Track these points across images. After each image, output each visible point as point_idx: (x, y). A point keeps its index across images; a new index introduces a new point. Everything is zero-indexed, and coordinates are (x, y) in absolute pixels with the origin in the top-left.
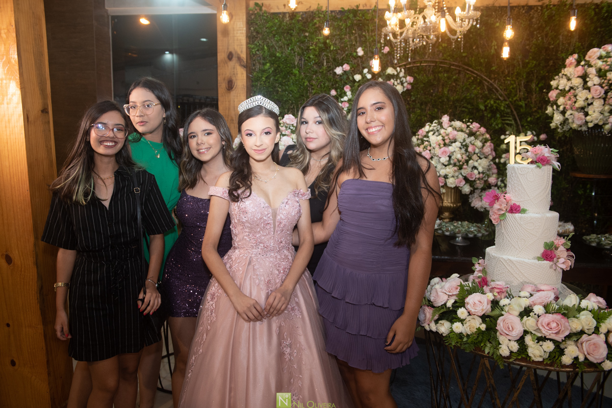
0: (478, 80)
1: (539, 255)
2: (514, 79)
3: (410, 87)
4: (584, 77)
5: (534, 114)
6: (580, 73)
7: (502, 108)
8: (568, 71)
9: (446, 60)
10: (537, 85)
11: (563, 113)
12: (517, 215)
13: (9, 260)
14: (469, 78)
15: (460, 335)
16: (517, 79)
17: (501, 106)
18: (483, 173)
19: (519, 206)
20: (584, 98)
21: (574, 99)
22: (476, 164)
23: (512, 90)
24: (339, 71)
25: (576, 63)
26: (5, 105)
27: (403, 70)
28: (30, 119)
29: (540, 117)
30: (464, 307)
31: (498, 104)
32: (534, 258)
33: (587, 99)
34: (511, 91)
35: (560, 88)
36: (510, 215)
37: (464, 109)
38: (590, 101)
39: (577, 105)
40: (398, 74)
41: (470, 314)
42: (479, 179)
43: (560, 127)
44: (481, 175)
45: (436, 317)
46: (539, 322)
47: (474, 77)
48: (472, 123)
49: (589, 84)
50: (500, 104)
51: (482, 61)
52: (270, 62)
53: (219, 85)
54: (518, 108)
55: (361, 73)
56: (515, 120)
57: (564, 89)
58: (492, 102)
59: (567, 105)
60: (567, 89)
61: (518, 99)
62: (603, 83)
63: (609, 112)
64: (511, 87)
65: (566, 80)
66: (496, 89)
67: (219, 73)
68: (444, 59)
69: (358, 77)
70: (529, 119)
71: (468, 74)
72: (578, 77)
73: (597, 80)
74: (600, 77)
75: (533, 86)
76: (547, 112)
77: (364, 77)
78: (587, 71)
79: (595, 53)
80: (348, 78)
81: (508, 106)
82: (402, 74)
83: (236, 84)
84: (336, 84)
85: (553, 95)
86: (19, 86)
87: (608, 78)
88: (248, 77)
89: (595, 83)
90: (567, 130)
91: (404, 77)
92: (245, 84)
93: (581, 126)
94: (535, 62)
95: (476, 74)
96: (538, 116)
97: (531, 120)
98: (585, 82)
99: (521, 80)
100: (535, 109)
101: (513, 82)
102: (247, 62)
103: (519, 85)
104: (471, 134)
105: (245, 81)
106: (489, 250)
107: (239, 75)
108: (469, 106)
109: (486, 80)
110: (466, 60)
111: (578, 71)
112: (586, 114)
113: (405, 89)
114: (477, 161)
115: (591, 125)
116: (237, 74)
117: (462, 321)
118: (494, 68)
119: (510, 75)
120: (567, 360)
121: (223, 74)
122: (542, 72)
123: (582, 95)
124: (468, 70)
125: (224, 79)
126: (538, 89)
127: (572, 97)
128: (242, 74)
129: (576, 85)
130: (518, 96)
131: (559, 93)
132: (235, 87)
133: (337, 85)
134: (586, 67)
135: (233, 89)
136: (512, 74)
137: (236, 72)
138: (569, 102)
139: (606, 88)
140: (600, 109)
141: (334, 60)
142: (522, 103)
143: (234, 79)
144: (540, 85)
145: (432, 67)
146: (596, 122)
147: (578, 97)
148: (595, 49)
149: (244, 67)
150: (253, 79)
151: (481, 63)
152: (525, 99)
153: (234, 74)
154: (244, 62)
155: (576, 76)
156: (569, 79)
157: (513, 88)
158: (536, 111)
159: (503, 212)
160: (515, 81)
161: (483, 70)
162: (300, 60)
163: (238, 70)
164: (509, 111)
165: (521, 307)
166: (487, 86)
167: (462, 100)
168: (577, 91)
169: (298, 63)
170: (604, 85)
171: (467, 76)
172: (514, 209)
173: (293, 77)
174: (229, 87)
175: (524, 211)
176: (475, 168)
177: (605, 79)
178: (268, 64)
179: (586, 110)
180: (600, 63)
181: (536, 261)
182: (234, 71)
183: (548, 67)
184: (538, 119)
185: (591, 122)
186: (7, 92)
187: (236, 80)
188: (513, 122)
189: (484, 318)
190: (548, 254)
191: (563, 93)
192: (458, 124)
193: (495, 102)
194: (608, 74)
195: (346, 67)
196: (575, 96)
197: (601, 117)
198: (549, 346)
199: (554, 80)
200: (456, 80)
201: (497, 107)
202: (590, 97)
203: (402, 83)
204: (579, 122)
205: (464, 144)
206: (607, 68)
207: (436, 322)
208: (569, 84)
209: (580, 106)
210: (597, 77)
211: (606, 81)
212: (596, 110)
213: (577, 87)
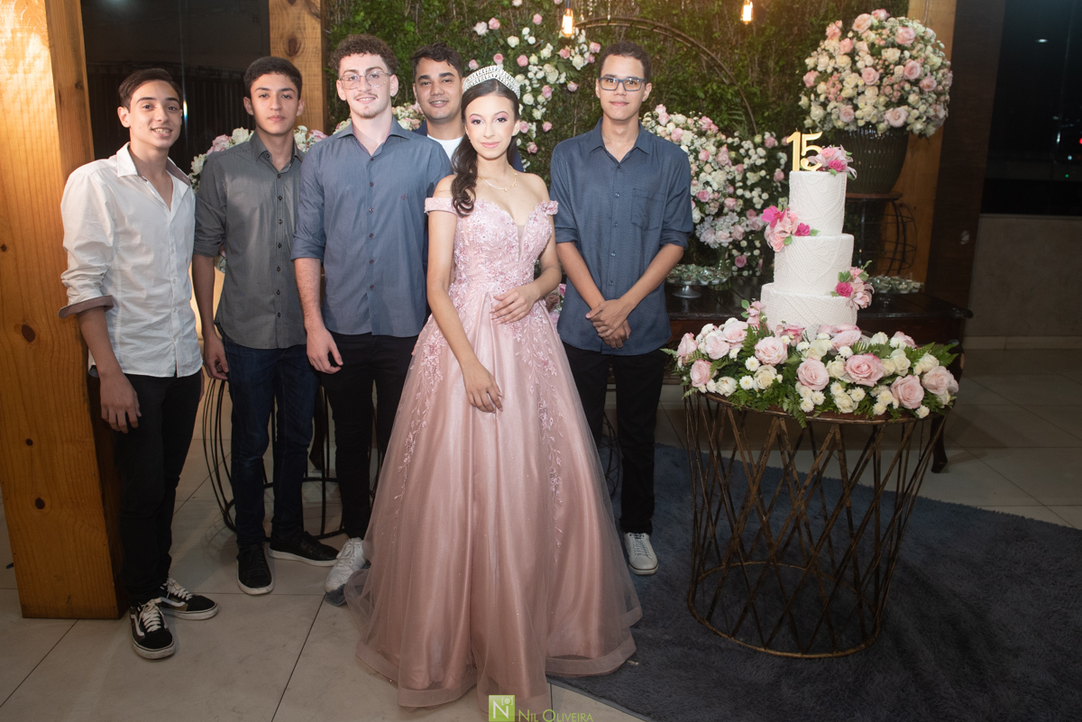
0: (694, 53)
1: (833, 289)
2: (744, 52)
3: (592, 59)
4: (852, 54)
5: (772, 106)
6: (848, 49)
7: (730, 97)
8: (831, 44)
9: (647, 18)
10: (777, 63)
11: (824, 105)
12: (806, 238)
13: (28, 334)
14: (681, 48)
15: (751, 391)
16: (749, 52)
17: (727, 93)
18: (718, 191)
19: (807, 227)
20: (853, 85)
21: (839, 86)
22: (709, 178)
23: (742, 70)
24: (481, 29)
25: (840, 34)
26: (21, 74)
27: (583, 31)
28: (63, 99)
29: (781, 111)
30: (754, 355)
31: (723, 90)
32: (827, 294)
33: (857, 86)
34: (740, 71)
35: (820, 68)
36: (797, 238)
37: (673, 96)
38: (860, 89)
39: (844, 94)
40: (576, 38)
41: (761, 363)
42: (713, 200)
43: (819, 125)
44: (716, 194)
45: (715, 374)
46: (848, 365)
47: (688, 48)
48: (700, 117)
49: (860, 65)
50: (726, 90)
51: (700, 22)
52: (365, 8)
53: (271, 46)
54: (750, 96)
55: (519, 34)
56: (747, 114)
57: (825, 71)
58: (715, 87)
59: (829, 93)
60: (829, 70)
61: (750, 83)
62: (877, 64)
63: (884, 106)
64: (741, 64)
65: (827, 58)
66: (720, 66)
67: (271, 25)
68: (642, 17)
69: (513, 41)
70: (766, 114)
71: (678, 42)
72: (845, 54)
73: (869, 60)
74: (872, 55)
75: (771, 64)
76: (800, 103)
77: (522, 40)
78: (857, 47)
79: (865, 21)
80: (496, 42)
81: (737, 94)
82: (582, 39)
83: (302, 46)
84: (473, 51)
85: (809, 78)
86: (47, 43)
87: (883, 58)
88: (323, 34)
89: (868, 64)
90: (828, 130)
91: (584, 43)
92: (319, 46)
93: (848, 125)
94: (774, 28)
95: (692, 43)
96: (779, 109)
97: (769, 115)
98: (854, 62)
99: (754, 55)
100: (774, 99)
101: (743, 58)
102: (321, 7)
103: (752, 61)
104: (701, 134)
105: (320, 40)
106: (765, 287)
107: (309, 30)
108: (681, 92)
109: (704, 52)
110: (676, 21)
111: (844, 46)
112: (856, 108)
113: (586, 63)
114: (710, 174)
115: (861, 123)
116: (305, 29)
117: (752, 374)
118: (716, 35)
119: (739, 45)
120: (879, 409)
121: (279, 28)
122: (783, 44)
123: (851, 80)
124: (679, 36)
125: (282, 37)
126: (778, 69)
127: (837, 83)
128: (314, 28)
129: (843, 65)
130: (750, 78)
131: (817, 77)
132: (301, 50)
133: (476, 53)
134: (855, 40)
135: (299, 53)
136: (741, 45)
137: (302, 26)
138: (832, 90)
139: (881, 71)
140: (873, 101)
141: (471, 10)
142: (756, 89)
143: (299, 36)
144: (781, 64)
145: (624, 29)
146: (868, 119)
147: (844, 83)
148: (865, 16)
149: (318, 16)
150: (331, 37)
151: (698, 25)
152: (760, 83)
153: (299, 28)
154: (316, 7)
155: (843, 53)
156: (831, 57)
157: (743, 67)
158: (774, 102)
159: (787, 235)
160: (745, 55)
161: (702, 36)
162: (413, 8)
163: (306, 22)
164: (738, 100)
165: (823, 351)
166: (707, 62)
167: (671, 83)
168: (843, 74)
169: (410, 13)
170: (878, 67)
171: (677, 45)
172: (802, 231)
173: (402, 36)
174: (290, 50)
175: (813, 233)
176: (707, 183)
177: (879, 60)
178: (362, 14)
179: (855, 102)
180: (872, 36)
181: (830, 297)
182: (299, 24)
183: (792, 37)
184: (778, 113)
185: (862, 119)
186: (24, 54)
187: (303, 38)
188: (744, 119)
189: (779, 368)
190: (843, 290)
191: (824, 76)
192: (680, 118)
193: (719, 87)
194: (883, 52)
195: (495, 23)
196: (841, 82)
197: (875, 111)
198: (859, 394)
199: (811, 56)
200: (660, 51)
201: (722, 94)
202: (861, 83)
203: (582, 54)
204: (846, 119)
205: (692, 148)
206: (882, 43)
207: (716, 379)
208: (832, 64)
209: (848, 96)
210: (869, 56)
211: (881, 62)
212: (869, 102)
213: (843, 68)
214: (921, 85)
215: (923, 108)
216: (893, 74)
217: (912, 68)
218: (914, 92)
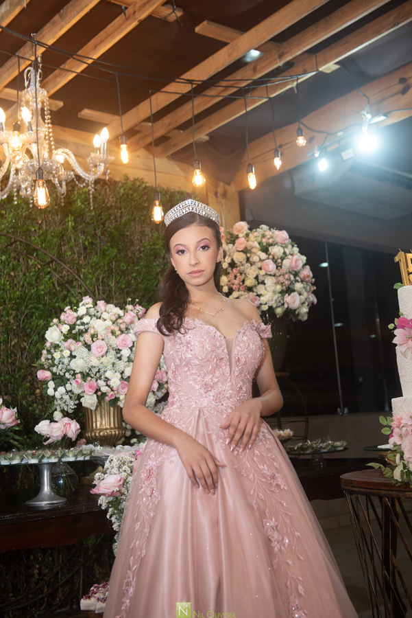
4: (245, 251)
20: (255, 276)
21: (241, 277)
33: (257, 278)
38: (260, 279)
39: (246, 284)
47: (41, 266)
49: (254, 259)
59: (233, 284)
74: (263, 251)
75: (112, 284)
79: (243, 227)
87: (272, 253)
99: (99, 274)
111: (241, 244)
112: (259, 295)
115: (265, 308)
127: (237, 275)
138: (235, 281)
140: (273, 288)
146: (270, 304)
147: (245, 275)
168: (242, 267)
177: (269, 255)
179: (257, 290)
185: (266, 304)
194: (270, 248)
196: (242, 274)
197: (275, 297)
202: (260, 273)
209: (249, 285)
210: (260, 252)
211: (271, 257)
212: (268, 289)
213: (241, 262)
214: (302, 276)
215: (305, 294)
216: (281, 267)
217: (296, 261)
218: (298, 281)
